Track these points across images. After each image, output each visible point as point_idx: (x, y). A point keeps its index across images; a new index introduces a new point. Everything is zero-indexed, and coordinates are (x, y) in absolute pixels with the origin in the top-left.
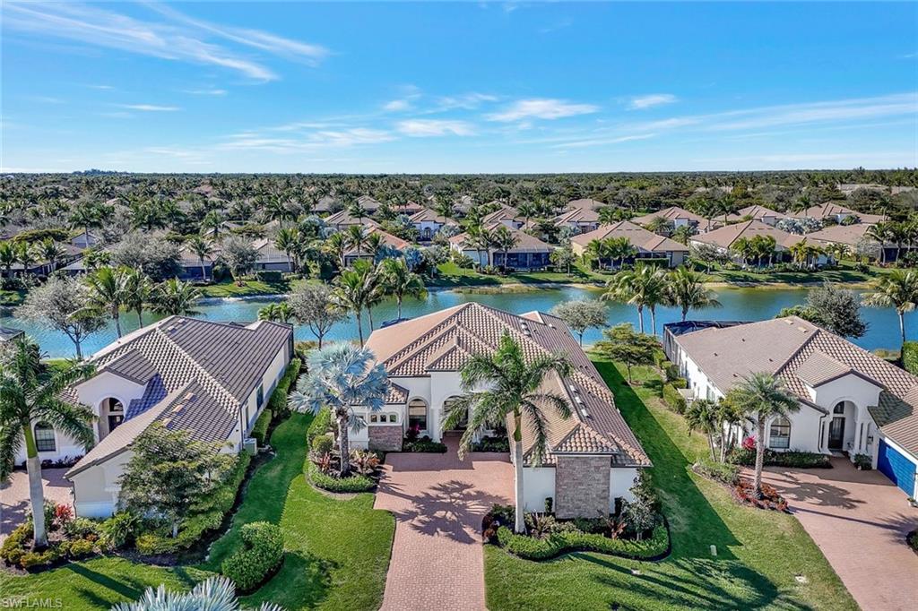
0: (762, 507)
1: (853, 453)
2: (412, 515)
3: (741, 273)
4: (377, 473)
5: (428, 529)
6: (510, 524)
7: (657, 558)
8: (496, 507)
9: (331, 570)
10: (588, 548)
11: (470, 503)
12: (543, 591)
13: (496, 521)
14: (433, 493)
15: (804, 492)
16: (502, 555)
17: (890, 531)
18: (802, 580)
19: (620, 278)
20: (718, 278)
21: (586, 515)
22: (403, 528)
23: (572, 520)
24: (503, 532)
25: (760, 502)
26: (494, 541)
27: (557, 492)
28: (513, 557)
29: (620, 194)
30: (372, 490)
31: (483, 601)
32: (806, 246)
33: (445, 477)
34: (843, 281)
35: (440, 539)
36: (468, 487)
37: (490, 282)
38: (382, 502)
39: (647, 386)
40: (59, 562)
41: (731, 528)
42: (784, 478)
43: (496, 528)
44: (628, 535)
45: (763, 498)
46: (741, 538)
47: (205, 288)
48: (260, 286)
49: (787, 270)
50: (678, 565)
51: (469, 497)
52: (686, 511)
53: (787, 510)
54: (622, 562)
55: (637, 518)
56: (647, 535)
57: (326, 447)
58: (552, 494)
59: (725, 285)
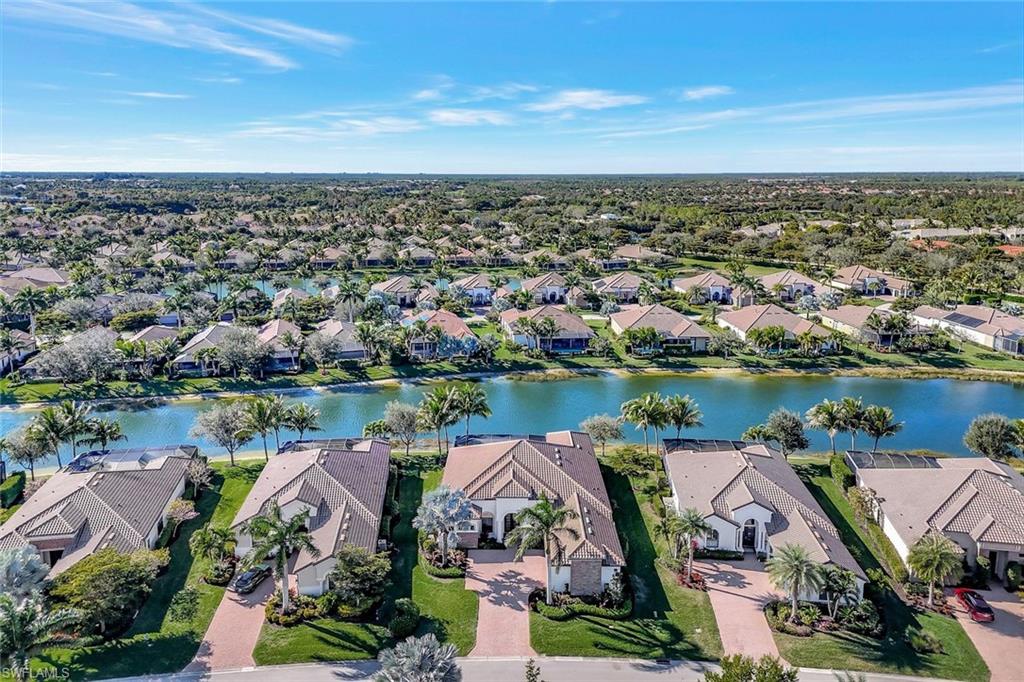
0: (690, 587)
1: (757, 550)
2: (487, 593)
3: (754, 359)
4: (465, 565)
5: (497, 602)
6: (543, 599)
7: (623, 619)
8: (537, 589)
9: (445, 625)
10: (586, 613)
11: (521, 585)
12: (560, 638)
13: (536, 597)
14: (499, 579)
15: (719, 577)
16: (539, 617)
17: (757, 603)
18: (699, 631)
19: (630, 406)
20: (734, 364)
21: (587, 594)
22: (483, 601)
23: (579, 597)
24: (540, 604)
25: (690, 584)
26: (535, 609)
27: (572, 581)
28: (545, 618)
29: (668, 239)
30: (463, 576)
31: (528, 642)
32: (811, 335)
33: (506, 567)
34: (841, 367)
35: (505, 608)
36: (520, 574)
37: (537, 367)
38: (470, 585)
39: (646, 492)
40: (299, 621)
41: (669, 601)
42: (712, 567)
43: (536, 602)
44: (609, 605)
45: (693, 581)
46: (673, 607)
47: (295, 377)
48: (341, 374)
49: (795, 356)
50: (635, 623)
51: (520, 581)
52: (646, 590)
53: (705, 589)
54: (605, 621)
55: (614, 597)
56: (620, 606)
57: (432, 548)
58: (569, 582)
59: (739, 370)
